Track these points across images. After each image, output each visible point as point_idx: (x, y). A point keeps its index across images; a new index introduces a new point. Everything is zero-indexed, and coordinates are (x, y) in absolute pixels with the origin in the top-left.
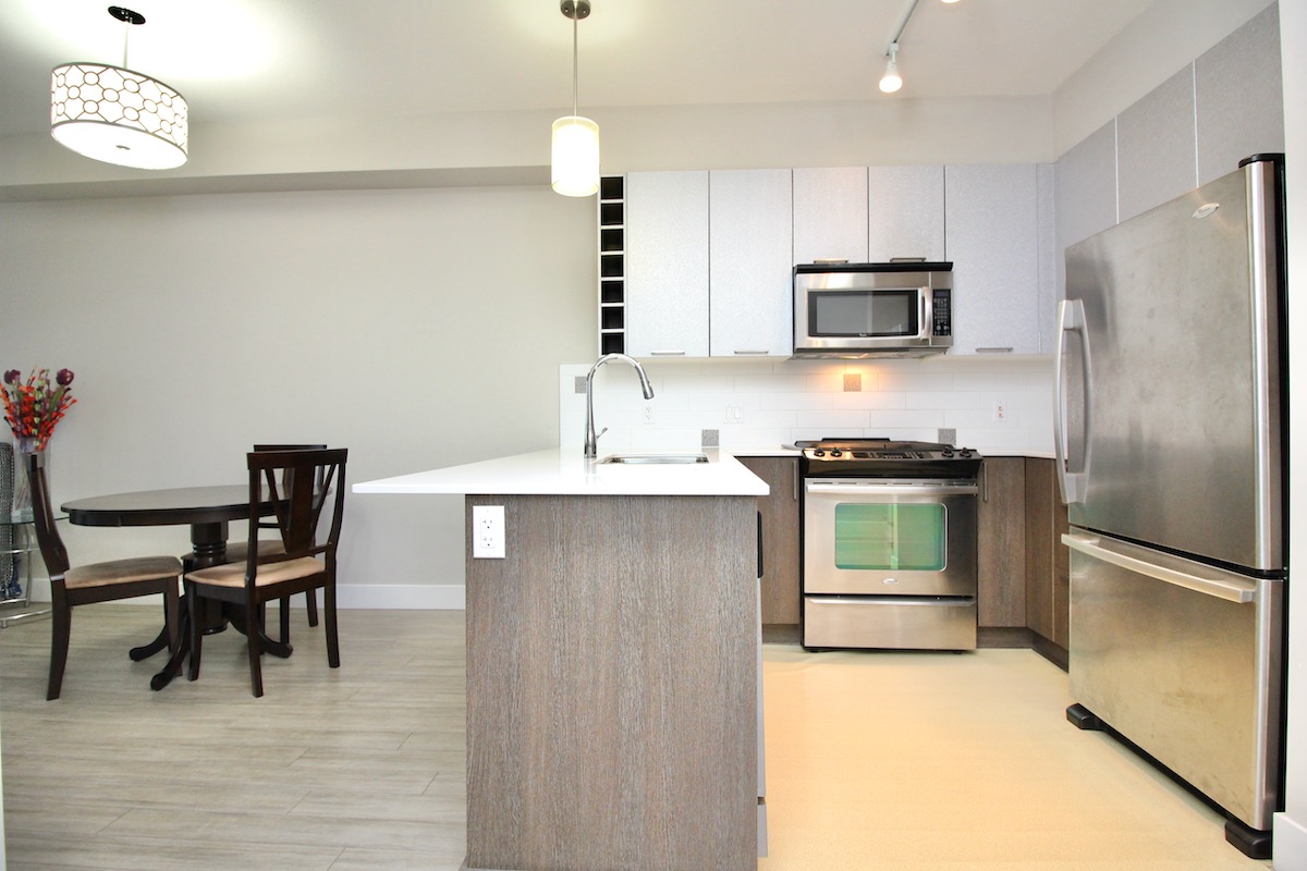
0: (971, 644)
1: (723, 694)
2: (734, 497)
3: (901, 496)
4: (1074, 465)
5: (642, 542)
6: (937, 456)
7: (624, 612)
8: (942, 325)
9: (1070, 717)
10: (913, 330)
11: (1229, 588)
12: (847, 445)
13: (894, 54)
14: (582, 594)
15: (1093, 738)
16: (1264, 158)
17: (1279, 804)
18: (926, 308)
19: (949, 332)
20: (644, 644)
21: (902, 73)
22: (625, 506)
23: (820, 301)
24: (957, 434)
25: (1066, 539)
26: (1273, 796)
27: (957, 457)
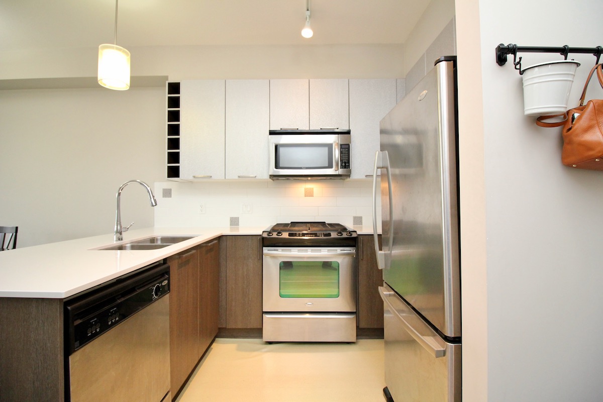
6: (334, 235)
8: (345, 163)
10: (331, 165)
13: (308, 17)
16: (447, 59)
18: (336, 153)
19: (349, 166)
23: (280, 149)
24: (363, 219)
27: (344, 235)
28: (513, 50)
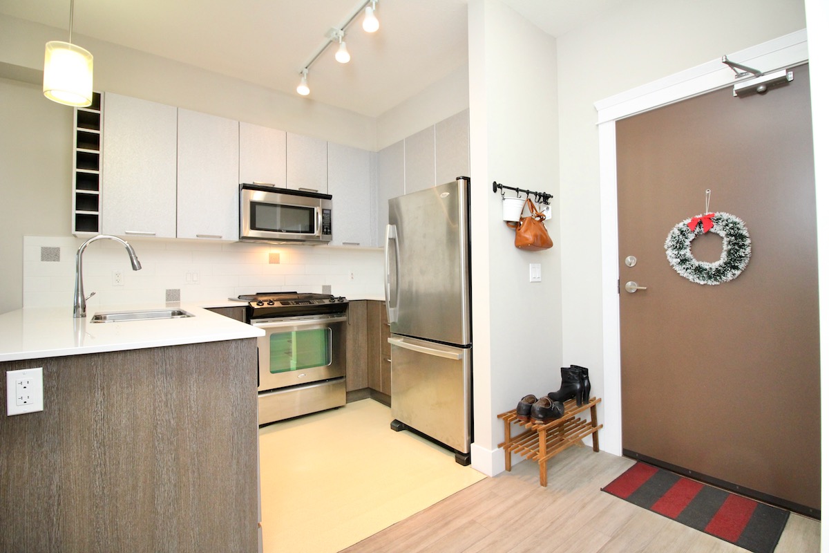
0: (343, 402)
1: (235, 466)
2: (242, 340)
3: (299, 327)
4: (393, 304)
5: (174, 379)
6: (327, 302)
7: (159, 431)
8: (327, 229)
9: (392, 427)
10: (312, 230)
11: (452, 353)
12: (276, 297)
13: (305, 75)
14: (122, 425)
15: (404, 435)
16: (465, 178)
17: (472, 440)
18: (319, 219)
19: (330, 233)
20: (176, 450)
21: (309, 85)
22: (160, 354)
23: (258, 207)
24: (332, 288)
25: (391, 340)
26: (470, 438)
27: (336, 302)
28: (501, 187)
